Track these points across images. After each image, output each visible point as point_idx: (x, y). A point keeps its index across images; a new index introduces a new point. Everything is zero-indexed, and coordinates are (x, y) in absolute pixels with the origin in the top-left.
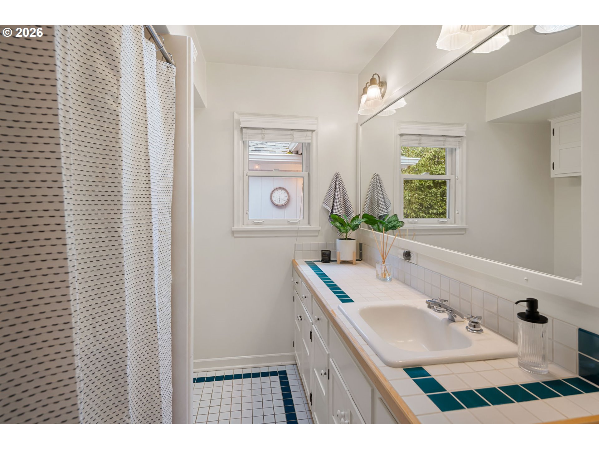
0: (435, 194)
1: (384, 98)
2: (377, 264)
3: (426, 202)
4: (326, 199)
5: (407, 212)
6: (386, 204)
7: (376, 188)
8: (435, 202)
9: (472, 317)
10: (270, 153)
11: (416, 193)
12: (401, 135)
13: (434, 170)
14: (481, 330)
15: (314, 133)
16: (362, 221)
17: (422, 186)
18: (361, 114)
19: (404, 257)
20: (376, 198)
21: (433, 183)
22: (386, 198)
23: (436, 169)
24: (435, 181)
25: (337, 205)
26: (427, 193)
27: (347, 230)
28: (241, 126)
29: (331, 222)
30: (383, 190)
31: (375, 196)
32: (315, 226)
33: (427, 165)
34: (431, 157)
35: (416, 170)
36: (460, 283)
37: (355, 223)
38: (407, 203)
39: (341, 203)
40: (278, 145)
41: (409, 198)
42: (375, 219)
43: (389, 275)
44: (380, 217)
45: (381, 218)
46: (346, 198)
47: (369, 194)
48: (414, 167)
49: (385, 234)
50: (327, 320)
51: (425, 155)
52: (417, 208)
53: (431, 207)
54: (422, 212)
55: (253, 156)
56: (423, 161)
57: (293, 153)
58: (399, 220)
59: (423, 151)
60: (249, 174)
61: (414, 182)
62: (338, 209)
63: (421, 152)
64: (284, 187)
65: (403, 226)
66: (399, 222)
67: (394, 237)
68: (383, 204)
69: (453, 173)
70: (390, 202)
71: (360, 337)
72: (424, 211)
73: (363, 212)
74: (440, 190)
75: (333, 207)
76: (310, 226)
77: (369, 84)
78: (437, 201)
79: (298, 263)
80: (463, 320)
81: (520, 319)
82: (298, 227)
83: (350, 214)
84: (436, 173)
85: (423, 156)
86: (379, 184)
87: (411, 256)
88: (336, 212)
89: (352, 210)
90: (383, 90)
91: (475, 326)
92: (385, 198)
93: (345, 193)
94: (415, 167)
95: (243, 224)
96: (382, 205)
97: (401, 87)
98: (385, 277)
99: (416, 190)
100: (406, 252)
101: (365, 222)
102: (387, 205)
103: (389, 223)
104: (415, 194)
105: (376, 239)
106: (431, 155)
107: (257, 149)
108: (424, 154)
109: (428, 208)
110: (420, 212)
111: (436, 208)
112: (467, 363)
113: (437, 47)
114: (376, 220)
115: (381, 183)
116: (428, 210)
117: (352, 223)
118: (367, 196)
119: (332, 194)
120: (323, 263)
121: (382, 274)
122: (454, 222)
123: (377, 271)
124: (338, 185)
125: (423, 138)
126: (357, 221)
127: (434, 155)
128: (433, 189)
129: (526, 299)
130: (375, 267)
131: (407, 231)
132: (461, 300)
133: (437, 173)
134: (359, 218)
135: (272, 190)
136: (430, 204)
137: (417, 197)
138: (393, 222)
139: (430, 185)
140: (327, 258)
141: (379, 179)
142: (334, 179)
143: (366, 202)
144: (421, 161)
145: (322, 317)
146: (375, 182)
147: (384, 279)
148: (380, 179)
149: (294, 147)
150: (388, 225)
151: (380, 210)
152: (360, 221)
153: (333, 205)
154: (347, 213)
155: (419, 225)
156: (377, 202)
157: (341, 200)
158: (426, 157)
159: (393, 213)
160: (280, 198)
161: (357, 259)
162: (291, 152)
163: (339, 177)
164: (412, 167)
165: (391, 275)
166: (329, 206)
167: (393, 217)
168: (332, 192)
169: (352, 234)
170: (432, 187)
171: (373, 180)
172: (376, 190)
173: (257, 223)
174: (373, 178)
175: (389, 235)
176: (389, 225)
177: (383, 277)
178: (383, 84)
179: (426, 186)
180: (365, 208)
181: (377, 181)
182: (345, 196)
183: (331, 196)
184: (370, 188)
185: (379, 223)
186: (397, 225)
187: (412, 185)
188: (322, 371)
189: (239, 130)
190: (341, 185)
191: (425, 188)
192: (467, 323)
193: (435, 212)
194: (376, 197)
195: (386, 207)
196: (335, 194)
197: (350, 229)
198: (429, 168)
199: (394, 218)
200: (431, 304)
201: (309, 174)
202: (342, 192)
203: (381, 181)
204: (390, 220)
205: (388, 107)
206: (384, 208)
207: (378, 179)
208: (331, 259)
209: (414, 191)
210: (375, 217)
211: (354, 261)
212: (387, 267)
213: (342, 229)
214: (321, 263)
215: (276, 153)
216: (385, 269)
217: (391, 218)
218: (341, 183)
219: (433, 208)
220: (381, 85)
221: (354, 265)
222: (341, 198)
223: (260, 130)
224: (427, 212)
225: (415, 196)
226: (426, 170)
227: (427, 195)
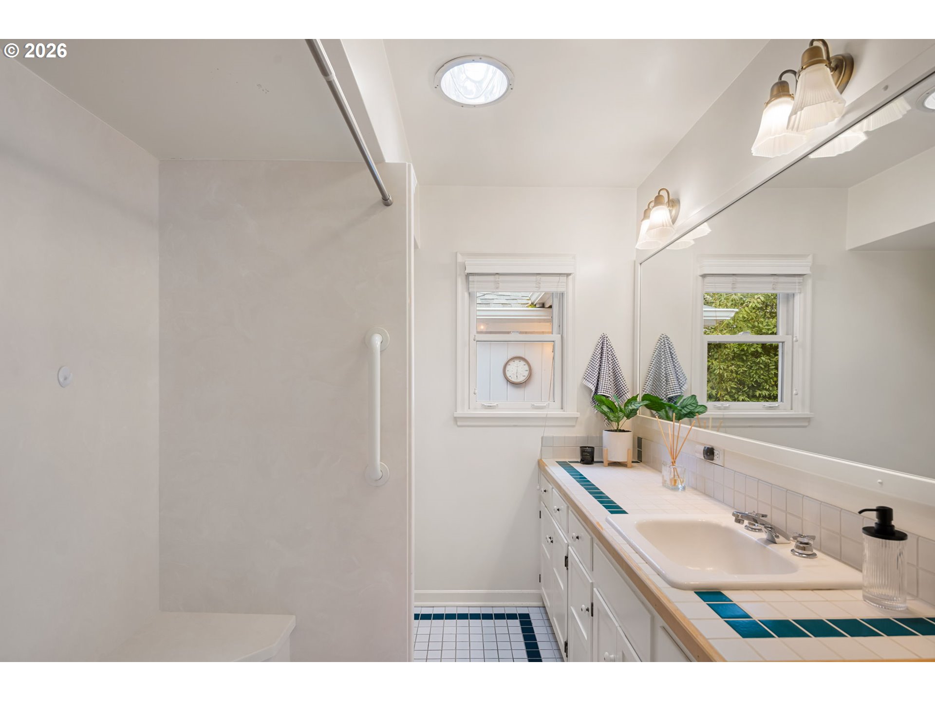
0: (764, 366)
1: (676, 223)
2: (663, 466)
3: (749, 378)
4: (587, 373)
5: (717, 394)
6: (679, 380)
7: (663, 356)
8: (764, 378)
9: (800, 536)
10: (504, 307)
11: (733, 364)
12: (704, 276)
13: (764, 326)
14: (814, 555)
15: (570, 277)
16: (642, 404)
17: (743, 353)
18: (640, 249)
19: (704, 457)
20: (663, 371)
21: (762, 348)
22: (679, 371)
23: (768, 325)
24: (766, 344)
25: (604, 381)
26: (751, 364)
27: (619, 417)
28: (467, 271)
29: (595, 406)
30: (674, 358)
31: (662, 367)
32: (571, 411)
33: (752, 319)
34: (759, 306)
35: (731, 327)
36: (787, 491)
37: (630, 408)
38: (718, 380)
39: (610, 378)
40: (514, 295)
41: (721, 373)
42: (662, 401)
43: (682, 483)
44: (670, 399)
45: (672, 401)
46: (617, 371)
47: (652, 365)
48: (730, 323)
49: (675, 424)
50: (590, 537)
51: (750, 302)
52: (733, 387)
53: (759, 386)
54: (743, 395)
55: (482, 311)
56: (744, 312)
57: (537, 306)
58: (699, 404)
59: (745, 297)
60: (477, 339)
61: (729, 347)
62: (605, 388)
63: (741, 298)
64: (524, 357)
65: (705, 412)
66: (698, 407)
67: (690, 427)
68: (675, 379)
69: (790, 331)
70: (685, 377)
71: (636, 554)
72: (746, 393)
73: (644, 391)
74: (774, 359)
75: (598, 384)
76: (564, 411)
77: (653, 204)
78: (769, 377)
79: (547, 464)
80: (789, 542)
81: (866, 534)
82: (546, 413)
83: (624, 394)
84: (768, 331)
85: (746, 305)
86: (668, 351)
87: (715, 455)
88: (602, 391)
89: (626, 389)
90: (674, 212)
91: (804, 549)
92: (677, 371)
93: (616, 364)
94: (732, 322)
95: (469, 408)
96: (673, 382)
97: (703, 207)
98: (675, 485)
99: (733, 359)
100: (708, 448)
101: (646, 406)
102: (681, 382)
103: (683, 408)
104: (731, 366)
105: (662, 431)
106: (758, 303)
107: (484, 302)
108: (747, 301)
109: (752, 388)
110: (740, 393)
111: (767, 388)
112: (785, 591)
113: (752, 153)
114: (662, 403)
115: (671, 349)
116: (753, 391)
117: (627, 408)
118: (650, 369)
119: (597, 366)
120: (584, 464)
121: (671, 480)
122: (790, 408)
123: (663, 477)
124: (605, 352)
125: (739, 279)
126: (634, 405)
127: (763, 303)
128: (763, 358)
129: (875, 508)
130: (660, 472)
131: (711, 421)
132: (788, 515)
133: (770, 332)
134: (636, 400)
135: (506, 361)
136: (756, 381)
137: (734, 371)
138: (689, 407)
139: (757, 350)
140: (589, 458)
141: (668, 343)
142: (599, 344)
143: (648, 377)
144: (741, 313)
145: (583, 533)
146: (662, 347)
147: (674, 488)
148: (670, 343)
149: (539, 298)
150: (681, 410)
151: (670, 389)
152: (639, 405)
153: (598, 381)
154: (619, 392)
155: (732, 412)
156: (665, 377)
157: (610, 374)
158: (750, 305)
159: (691, 393)
160: (517, 371)
161: (634, 460)
162: (533, 305)
163: (607, 341)
164: (726, 322)
165: (684, 483)
166: (592, 383)
167: (689, 400)
168: (596, 363)
169: (625, 423)
170: (761, 353)
171: (659, 344)
172: (664, 359)
173: (488, 406)
174: (659, 342)
175: (681, 425)
176: (683, 411)
177: (673, 484)
178: (674, 203)
179: (750, 352)
180: (646, 386)
181: (665, 346)
182: (616, 369)
183: (595, 368)
184: (654, 356)
185: (667, 408)
186: (696, 410)
187: (726, 351)
188: (583, 606)
189: (464, 277)
190: (610, 353)
191: (747, 356)
192: (793, 544)
193: (765, 395)
194: (664, 369)
195: (680, 385)
196: (600, 365)
197: (623, 417)
198: (756, 324)
199: (692, 401)
200: (739, 517)
201: (562, 337)
202: (612, 363)
203: (671, 346)
204: (685, 403)
205: (682, 237)
206: (676, 385)
207: (666, 343)
208: (595, 460)
209: (729, 361)
210: (663, 400)
211: (629, 463)
212: (679, 470)
213: (611, 416)
214: (579, 464)
215: (511, 307)
216: (676, 474)
217: (685, 401)
218: (609, 350)
219: (761, 387)
220: (671, 205)
221: (629, 468)
222: (610, 372)
223: (493, 277)
224: (751, 393)
225: (730, 368)
226: (751, 326)
227: (752, 367)
